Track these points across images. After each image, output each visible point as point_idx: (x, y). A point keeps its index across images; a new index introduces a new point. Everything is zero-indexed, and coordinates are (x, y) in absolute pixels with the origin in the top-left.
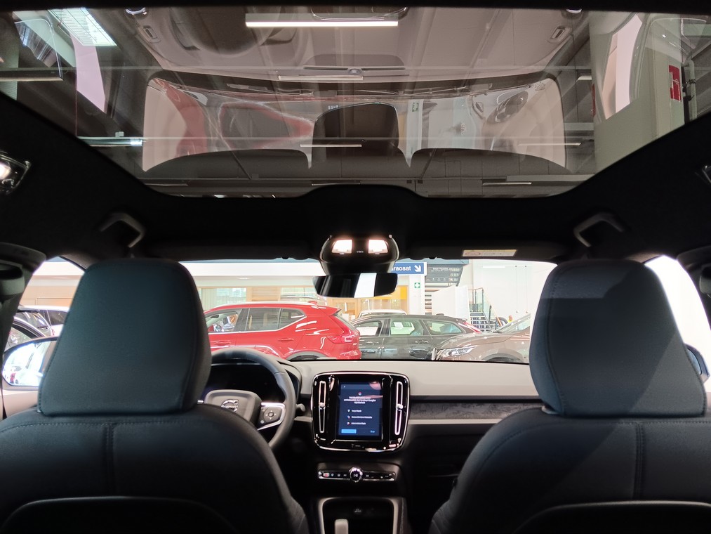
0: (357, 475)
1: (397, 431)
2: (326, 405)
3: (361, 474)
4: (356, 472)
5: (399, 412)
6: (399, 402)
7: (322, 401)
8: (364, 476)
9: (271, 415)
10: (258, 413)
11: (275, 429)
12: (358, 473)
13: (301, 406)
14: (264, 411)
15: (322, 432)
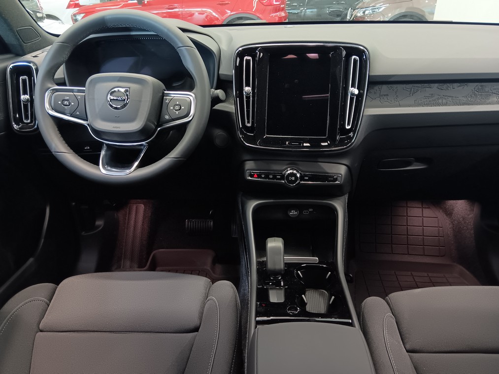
0: (293, 178)
1: (349, 124)
2: (253, 89)
3: (298, 175)
4: (292, 175)
5: (352, 99)
6: (353, 86)
7: (248, 85)
8: (302, 178)
9: (177, 108)
10: (159, 105)
11: (183, 128)
12: (295, 175)
13: (220, 93)
14: (167, 101)
15: (249, 125)
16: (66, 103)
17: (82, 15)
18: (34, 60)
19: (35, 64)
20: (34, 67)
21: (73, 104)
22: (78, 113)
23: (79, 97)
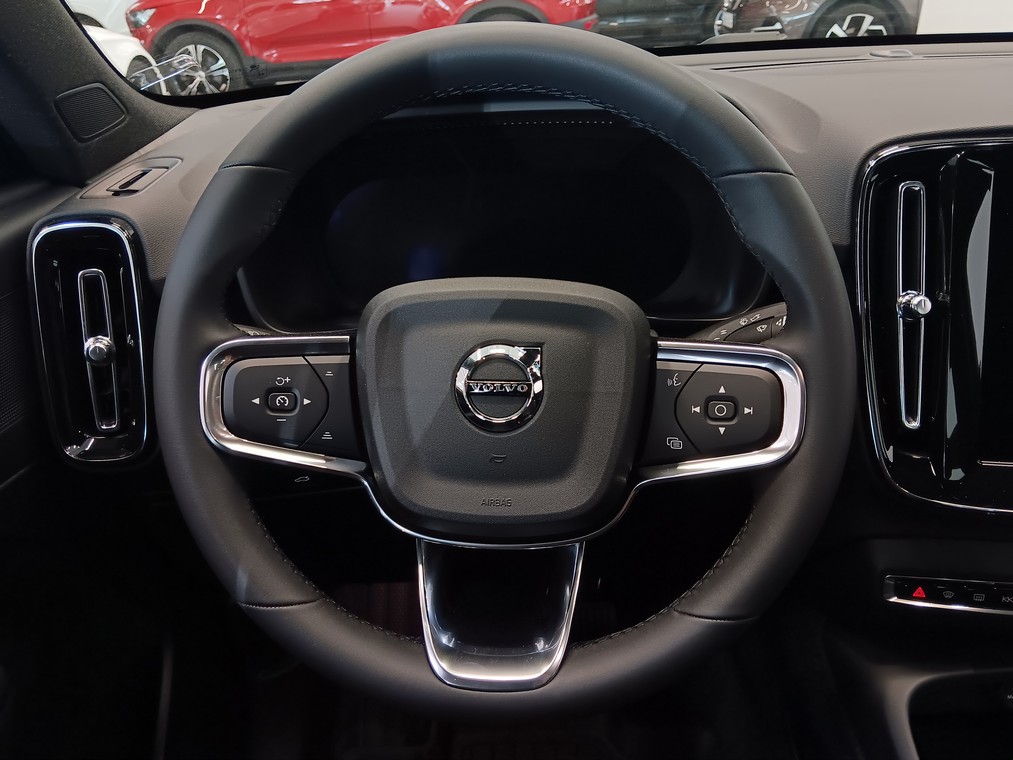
9: (720, 409)
14: (674, 382)
15: (915, 425)
16: (281, 399)
17: (150, 12)
18: (123, 206)
19: (126, 223)
20: (123, 236)
21: (306, 402)
22: (327, 436)
23: (329, 374)
